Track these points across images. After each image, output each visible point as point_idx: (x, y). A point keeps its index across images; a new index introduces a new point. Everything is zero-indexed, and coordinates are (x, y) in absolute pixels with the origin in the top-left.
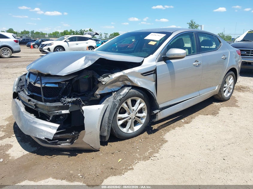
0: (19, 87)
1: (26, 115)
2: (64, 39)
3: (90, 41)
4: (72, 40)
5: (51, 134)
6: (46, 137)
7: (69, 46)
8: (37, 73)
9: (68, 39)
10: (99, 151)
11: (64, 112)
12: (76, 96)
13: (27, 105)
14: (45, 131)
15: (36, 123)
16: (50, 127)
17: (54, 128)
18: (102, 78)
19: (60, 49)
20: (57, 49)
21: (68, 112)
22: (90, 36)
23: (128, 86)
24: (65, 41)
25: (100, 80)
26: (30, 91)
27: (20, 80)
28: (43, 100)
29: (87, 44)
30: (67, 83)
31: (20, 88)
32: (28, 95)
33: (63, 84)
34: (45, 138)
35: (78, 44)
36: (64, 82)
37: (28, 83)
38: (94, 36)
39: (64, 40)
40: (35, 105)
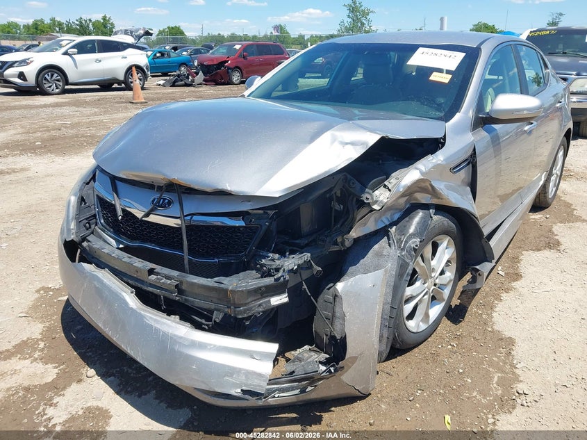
0: (82, 224)
1: (155, 320)
2: (61, 46)
3: (130, 51)
4: (82, 48)
5: (260, 375)
6: (244, 388)
7: (77, 68)
8: (162, 183)
9: (73, 47)
10: (370, 394)
11: (276, 301)
12: (295, 248)
13: (139, 285)
14: (238, 371)
15: (202, 346)
16: (251, 354)
17: (263, 356)
18: (371, 191)
19: (52, 75)
20: (46, 76)
21: (286, 300)
22: (129, 40)
23: (425, 207)
24: (66, 53)
25: (367, 199)
26: (124, 234)
27: (82, 200)
28: (187, 267)
29: (124, 60)
30: (271, 213)
31: (85, 226)
32: (118, 248)
33: (259, 217)
34: (242, 390)
35: (100, 61)
36: (261, 212)
37: (120, 213)
38: (139, 37)
39: (63, 50)
40: (177, 286)
